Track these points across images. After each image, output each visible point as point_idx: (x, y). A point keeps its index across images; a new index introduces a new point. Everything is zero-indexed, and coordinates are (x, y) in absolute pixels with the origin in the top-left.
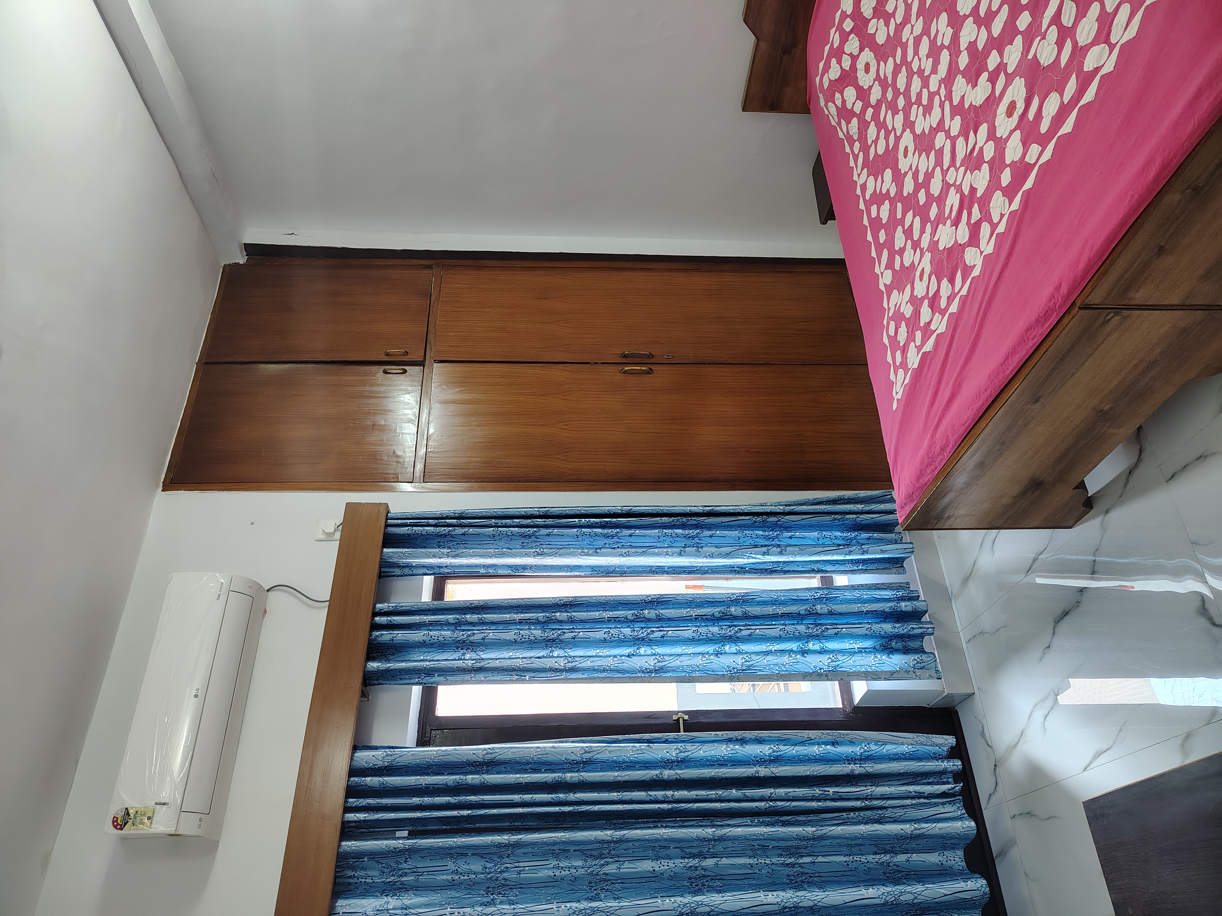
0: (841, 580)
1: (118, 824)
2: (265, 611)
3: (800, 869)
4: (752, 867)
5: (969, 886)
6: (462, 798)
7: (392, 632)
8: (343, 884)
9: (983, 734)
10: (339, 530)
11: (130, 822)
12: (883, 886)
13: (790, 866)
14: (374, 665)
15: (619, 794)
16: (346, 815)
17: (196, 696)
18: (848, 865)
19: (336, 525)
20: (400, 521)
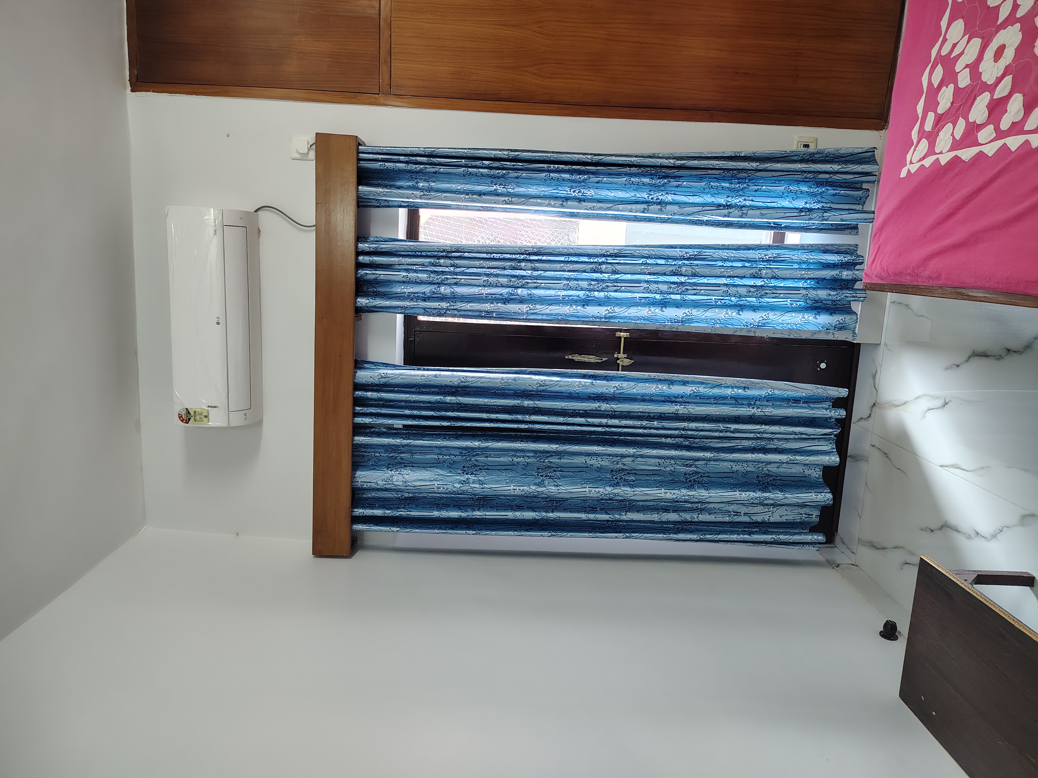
0: (792, 238)
1: (183, 419)
2: (259, 231)
3: (695, 469)
4: (659, 465)
5: (818, 499)
6: (443, 413)
7: (374, 272)
8: (359, 456)
9: (874, 376)
10: (313, 149)
11: (192, 419)
12: (754, 492)
13: (688, 465)
14: (363, 301)
15: (564, 419)
16: (355, 419)
17: (218, 323)
18: (732, 468)
19: (308, 143)
20: (371, 155)
